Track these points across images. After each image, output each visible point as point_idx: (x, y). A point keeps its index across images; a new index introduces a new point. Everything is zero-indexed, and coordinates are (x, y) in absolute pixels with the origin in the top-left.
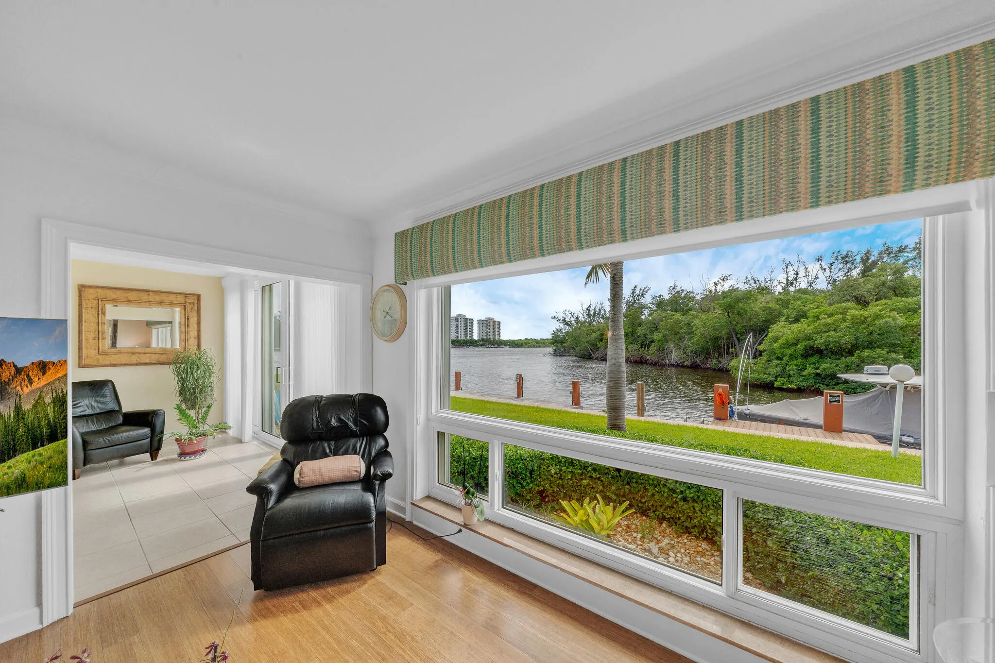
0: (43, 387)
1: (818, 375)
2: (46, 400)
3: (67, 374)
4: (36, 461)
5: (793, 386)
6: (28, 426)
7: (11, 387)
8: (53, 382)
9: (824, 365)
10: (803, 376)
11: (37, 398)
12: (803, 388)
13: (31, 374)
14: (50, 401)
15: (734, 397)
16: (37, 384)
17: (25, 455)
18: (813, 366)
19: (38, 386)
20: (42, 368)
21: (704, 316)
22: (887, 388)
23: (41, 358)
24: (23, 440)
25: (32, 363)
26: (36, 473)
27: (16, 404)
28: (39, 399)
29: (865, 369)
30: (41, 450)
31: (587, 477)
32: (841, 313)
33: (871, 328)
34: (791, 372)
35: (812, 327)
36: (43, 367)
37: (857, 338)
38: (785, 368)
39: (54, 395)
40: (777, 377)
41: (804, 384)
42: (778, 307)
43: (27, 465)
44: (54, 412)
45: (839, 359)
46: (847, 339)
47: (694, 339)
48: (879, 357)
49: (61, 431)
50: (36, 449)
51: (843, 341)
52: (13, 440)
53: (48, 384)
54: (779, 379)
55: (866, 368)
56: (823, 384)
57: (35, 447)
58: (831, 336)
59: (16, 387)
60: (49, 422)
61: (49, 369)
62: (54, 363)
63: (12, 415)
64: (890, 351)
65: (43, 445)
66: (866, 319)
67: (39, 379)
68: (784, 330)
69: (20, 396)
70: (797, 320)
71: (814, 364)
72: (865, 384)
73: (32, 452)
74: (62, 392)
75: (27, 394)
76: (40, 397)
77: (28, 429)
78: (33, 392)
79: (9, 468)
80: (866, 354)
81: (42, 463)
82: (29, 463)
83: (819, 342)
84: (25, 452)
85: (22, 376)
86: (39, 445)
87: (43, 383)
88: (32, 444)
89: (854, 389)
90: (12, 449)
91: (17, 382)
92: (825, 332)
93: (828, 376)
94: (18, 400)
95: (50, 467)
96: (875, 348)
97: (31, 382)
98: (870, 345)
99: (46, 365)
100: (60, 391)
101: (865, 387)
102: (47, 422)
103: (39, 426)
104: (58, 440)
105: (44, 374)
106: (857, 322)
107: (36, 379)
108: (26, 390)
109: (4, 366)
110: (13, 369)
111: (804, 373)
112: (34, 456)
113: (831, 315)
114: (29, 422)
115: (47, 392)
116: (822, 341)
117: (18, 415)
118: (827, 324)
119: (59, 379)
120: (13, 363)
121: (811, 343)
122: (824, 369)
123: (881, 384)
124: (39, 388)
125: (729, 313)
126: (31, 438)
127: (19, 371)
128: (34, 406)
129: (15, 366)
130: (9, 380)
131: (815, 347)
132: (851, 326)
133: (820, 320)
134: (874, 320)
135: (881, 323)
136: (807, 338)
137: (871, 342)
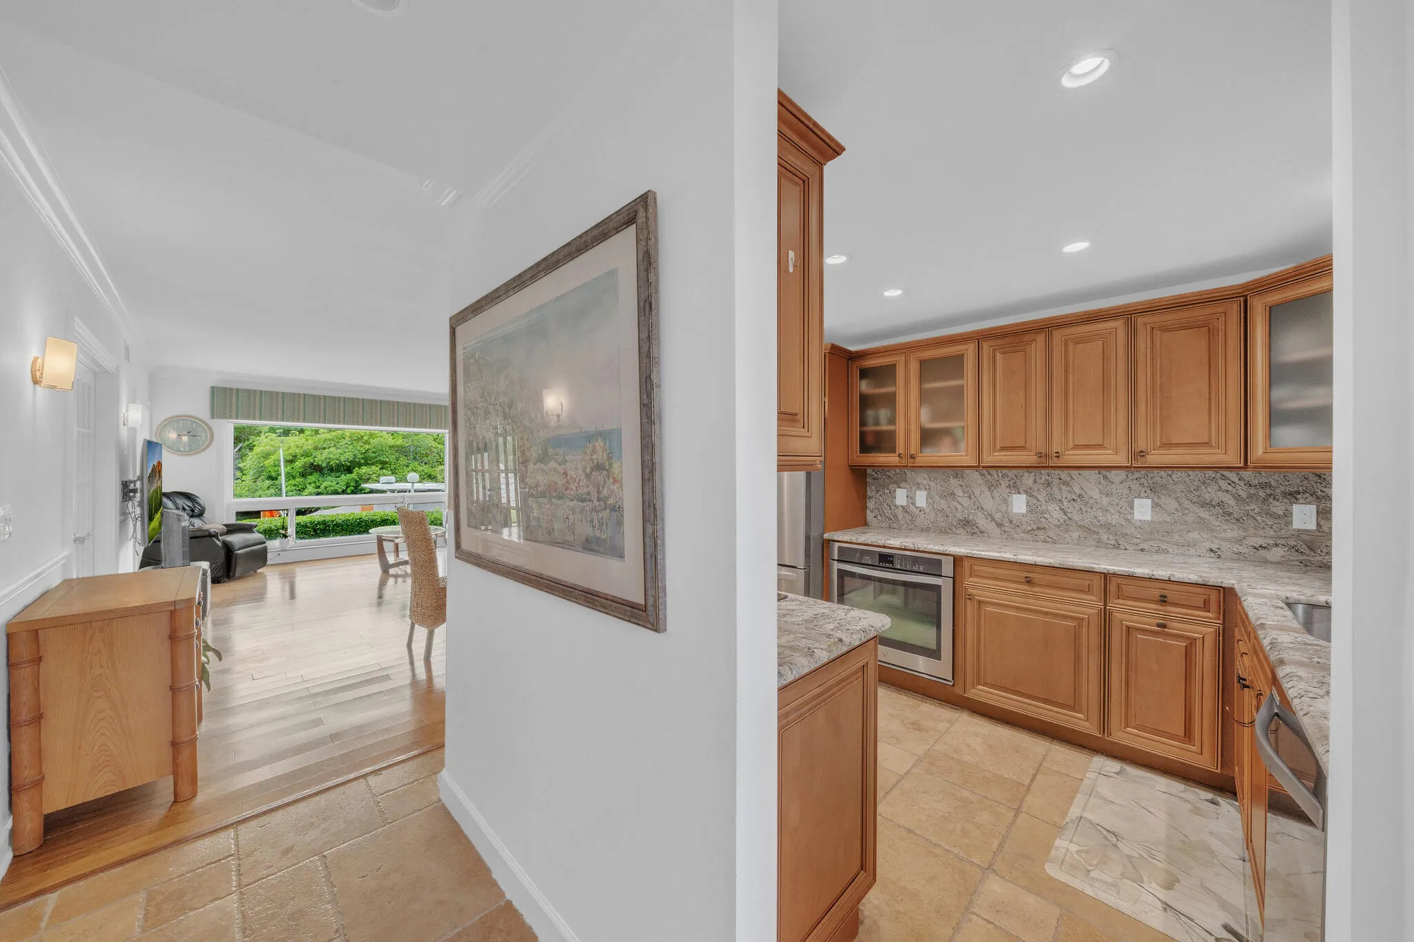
12: (303, 510)
29: (381, 480)
33: (367, 447)
35: (310, 442)
37: (355, 456)
46: (347, 457)
48: (377, 471)
51: (343, 459)
58: (332, 453)
64: (382, 468)
83: (319, 458)
92: (325, 449)
96: (370, 465)
98: (367, 462)
106: (357, 439)
116: (323, 458)
118: (326, 440)
121: (311, 459)
131: (315, 464)
132: (349, 443)
133: (319, 434)
134: (369, 439)
135: (374, 442)
136: (306, 454)
137: (366, 459)
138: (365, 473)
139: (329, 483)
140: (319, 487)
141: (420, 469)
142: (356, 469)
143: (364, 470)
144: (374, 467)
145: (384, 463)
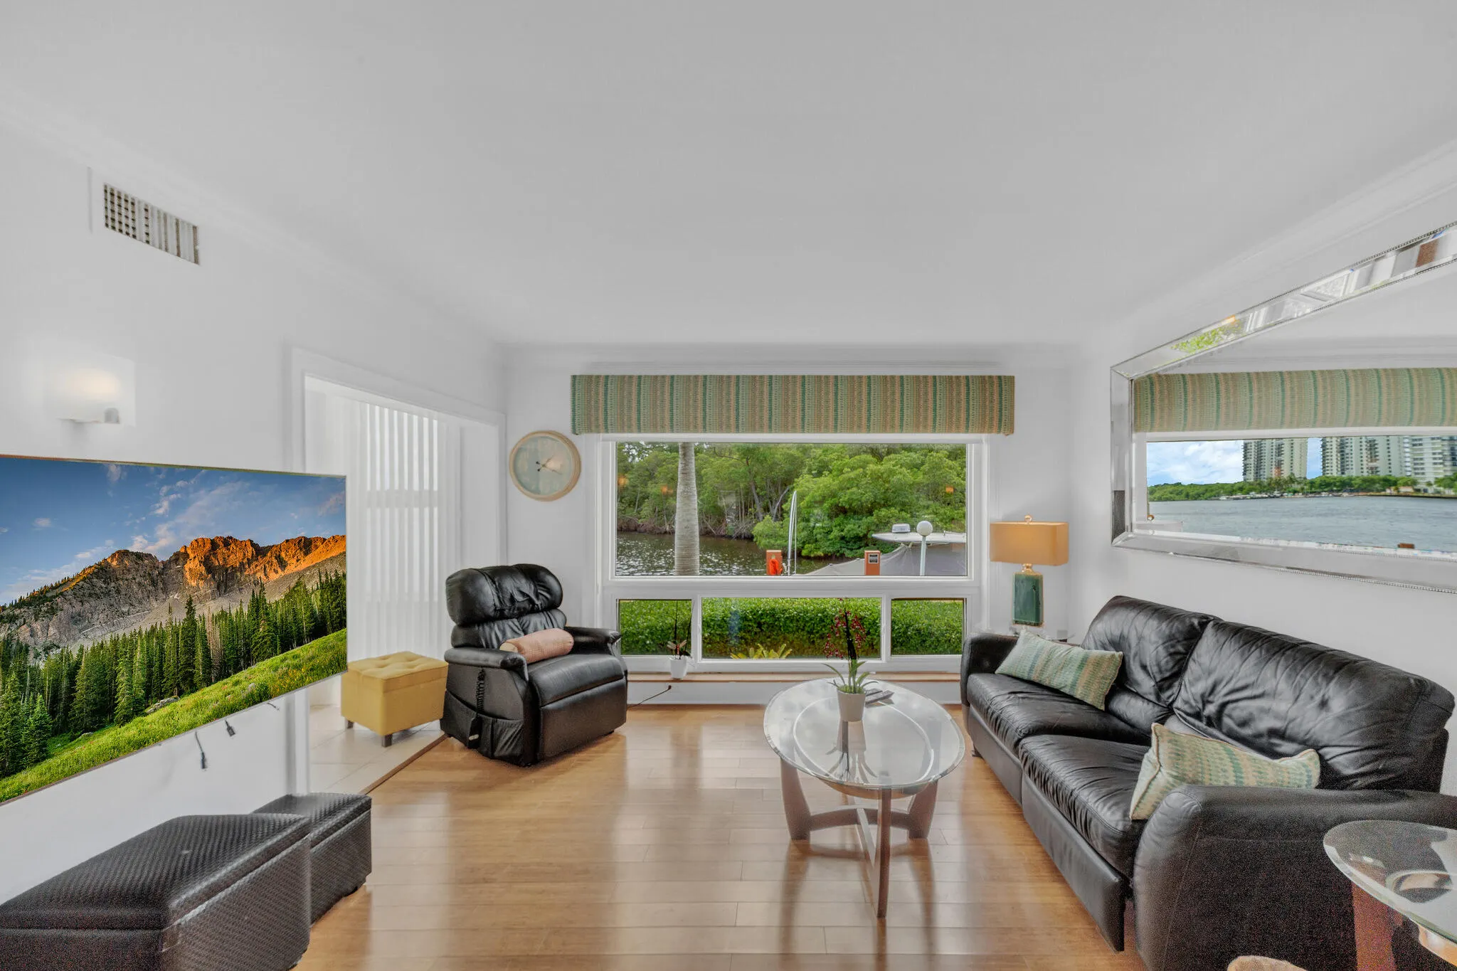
0: (305, 570)
1: (843, 538)
2: (309, 587)
3: (345, 553)
4: (288, 666)
5: (820, 553)
6: (276, 623)
7: (246, 573)
8: (323, 563)
9: (849, 527)
10: (829, 540)
11: (293, 585)
12: (829, 554)
13: (283, 555)
14: (315, 587)
15: (787, 565)
16: (293, 567)
17: (268, 662)
18: (839, 527)
19: (295, 570)
20: (305, 547)
21: (717, 462)
22: (910, 546)
23: (303, 534)
24: (266, 643)
25: (287, 541)
26: (288, 682)
27: (253, 596)
28: (296, 586)
29: (893, 528)
30: (297, 650)
31: (733, 638)
32: (861, 467)
33: (887, 485)
34: (819, 536)
35: (836, 482)
36: (306, 545)
37: (875, 496)
38: (812, 532)
39: (324, 579)
40: (804, 543)
41: (831, 549)
42: (800, 454)
43: (271, 674)
44: (322, 600)
45: (861, 519)
46: (868, 497)
47: (703, 494)
48: (893, 516)
49: (332, 623)
50: (288, 650)
51: (864, 499)
52: (246, 645)
53: (314, 566)
54: (807, 546)
55: (895, 526)
56: (848, 549)
57: (286, 647)
58: (853, 493)
59: (255, 573)
60: (313, 613)
61: (317, 547)
62: (325, 540)
63: (246, 611)
64: (902, 510)
65: (300, 644)
66: (882, 474)
67: (297, 561)
68: (811, 485)
69: (262, 586)
70: (820, 474)
71: (839, 525)
72: (891, 543)
73: (281, 655)
74: (336, 574)
75: (275, 582)
76: (298, 584)
77: (277, 628)
78: (286, 577)
79: (237, 683)
80: (883, 513)
81: (298, 667)
82: (276, 670)
83: (843, 499)
84: (269, 657)
85: (267, 558)
86: (295, 645)
87: (303, 565)
88: (281, 645)
89: (888, 547)
90: (243, 657)
91: (256, 566)
92: (848, 489)
93: (853, 538)
94: (257, 590)
95: (312, 670)
96: (889, 506)
97: (282, 564)
98: (886, 504)
99: (311, 543)
100: (332, 574)
101: (894, 545)
102: (308, 614)
103: (296, 621)
104: (326, 634)
105: (306, 554)
106: (877, 477)
107: (294, 561)
108: (273, 576)
109: (232, 545)
110: (250, 549)
111: (831, 536)
112: (282, 661)
113: (853, 469)
114: (279, 617)
115: (312, 576)
116: (846, 498)
117: (257, 611)
118: (849, 479)
119: (331, 559)
120: (251, 541)
121: (835, 500)
122: (849, 531)
123: (904, 542)
124: (298, 573)
125: (747, 459)
126: (281, 639)
127: (260, 552)
128: (288, 596)
129: (253, 545)
130: (242, 564)
131: (840, 505)
132: (870, 482)
133: (843, 473)
134: (889, 476)
135: (894, 479)
136: (834, 495)
137: (886, 500)
138: (884, 516)
139: (852, 526)
140: (842, 531)
141: (942, 511)
142: (876, 511)
143: (883, 512)
144: (893, 510)
145: (904, 504)
